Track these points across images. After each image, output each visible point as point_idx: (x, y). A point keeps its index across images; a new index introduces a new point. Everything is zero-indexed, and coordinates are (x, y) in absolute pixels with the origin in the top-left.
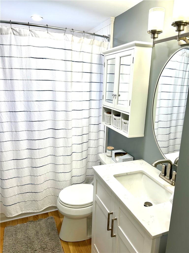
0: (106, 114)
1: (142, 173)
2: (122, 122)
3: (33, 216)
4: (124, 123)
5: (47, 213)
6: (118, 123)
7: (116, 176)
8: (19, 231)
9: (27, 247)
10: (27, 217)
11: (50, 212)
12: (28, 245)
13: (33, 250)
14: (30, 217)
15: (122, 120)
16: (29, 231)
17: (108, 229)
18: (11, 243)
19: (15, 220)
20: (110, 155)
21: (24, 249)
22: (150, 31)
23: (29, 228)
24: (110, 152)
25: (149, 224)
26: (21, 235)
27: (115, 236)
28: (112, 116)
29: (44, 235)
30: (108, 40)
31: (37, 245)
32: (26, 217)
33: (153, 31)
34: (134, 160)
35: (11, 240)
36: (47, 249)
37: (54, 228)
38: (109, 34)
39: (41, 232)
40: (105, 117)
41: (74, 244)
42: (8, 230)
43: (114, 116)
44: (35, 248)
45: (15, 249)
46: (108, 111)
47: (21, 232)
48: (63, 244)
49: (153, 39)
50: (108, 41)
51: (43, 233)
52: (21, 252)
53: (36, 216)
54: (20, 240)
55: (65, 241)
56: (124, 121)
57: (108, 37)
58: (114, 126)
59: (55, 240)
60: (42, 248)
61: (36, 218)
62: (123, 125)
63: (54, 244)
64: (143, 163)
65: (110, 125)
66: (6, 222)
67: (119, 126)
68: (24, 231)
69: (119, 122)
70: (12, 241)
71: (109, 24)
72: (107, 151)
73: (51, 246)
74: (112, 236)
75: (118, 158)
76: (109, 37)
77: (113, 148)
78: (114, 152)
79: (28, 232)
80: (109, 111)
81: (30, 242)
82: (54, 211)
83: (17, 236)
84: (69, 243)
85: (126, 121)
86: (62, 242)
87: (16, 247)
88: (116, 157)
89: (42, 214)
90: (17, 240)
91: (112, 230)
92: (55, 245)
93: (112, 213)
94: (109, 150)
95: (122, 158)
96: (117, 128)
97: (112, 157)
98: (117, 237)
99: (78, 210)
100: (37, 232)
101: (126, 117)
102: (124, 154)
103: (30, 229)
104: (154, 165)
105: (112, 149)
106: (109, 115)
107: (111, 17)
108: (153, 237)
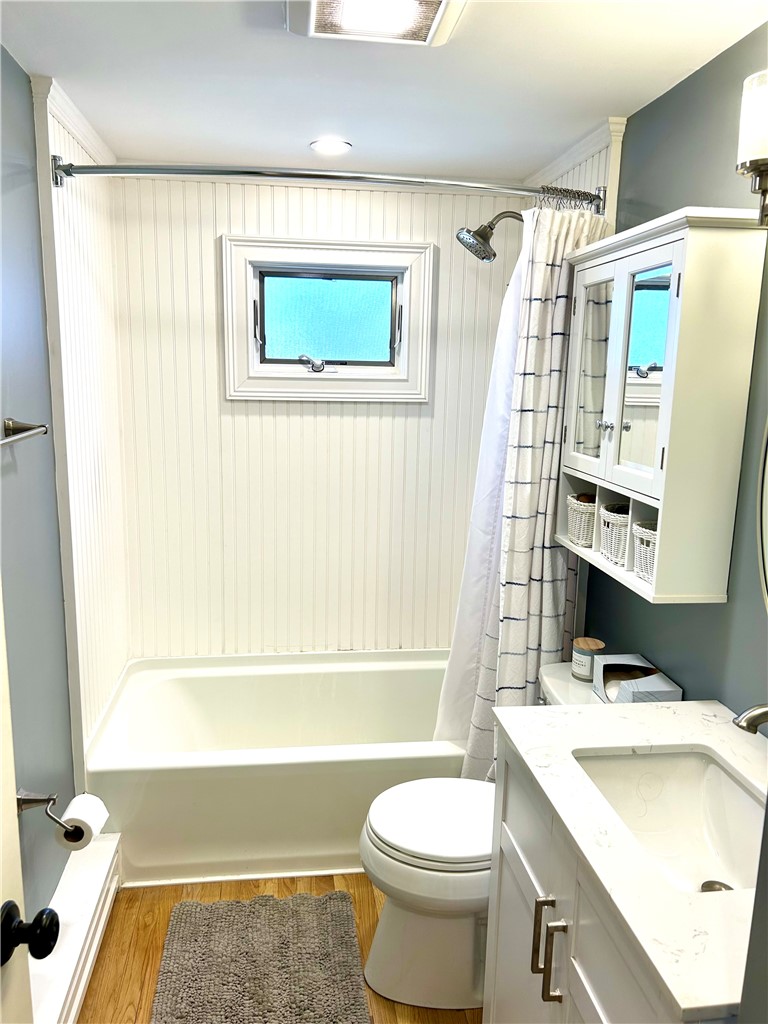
0: (575, 501)
1: (705, 757)
2: (632, 535)
3: (279, 879)
4: (642, 540)
5: (331, 877)
6: (619, 540)
7: (582, 756)
8: (219, 924)
9: (241, 990)
10: (257, 880)
11: (343, 875)
12: (247, 984)
13: (261, 1007)
14: (266, 880)
15: (635, 527)
16: (255, 933)
17: (535, 969)
18: (189, 964)
19: (215, 882)
20: (584, 672)
21: (228, 997)
22: (748, 165)
23: (258, 921)
24: (586, 659)
25: (677, 961)
26: (224, 942)
27: (559, 999)
28: (598, 511)
29: (308, 956)
30: (598, 207)
31: (275, 992)
32: (252, 880)
33: (760, 163)
34: (683, 700)
35: (187, 954)
36: (312, 1014)
37: (347, 938)
38: (601, 185)
39: (299, 945)
40: (570, 513)
41: (417, 1017)
42: (184, 916)
43: (603, 511)
44: (268, 1001)
45: (199, 991)
46: (584, 492)
47: (226, 930)
48: (374, 1006)
49: (759, 196)
50: (598, 212)
51: (304, 951)
52: (219, 1004)
53: (288, 883)
54: (219, 960)
55: (385, 998)
56: (640, 531)
57: (599, 197)
58: (604, 552)
59: (344, 983)
60: (294, 1006)
61: (288, 888)
62: (637, 551)
63: (342, 998)
64: (715, 716)
65: (590, 547)
66: (183, 885)
67: (624, 554)
68: (238, 930)
69: (623, 538)
70: (191, 961)
71: (604, 145)
72: (575, 655)
73: (328, 1003)
74: (546, 996)
75: (614, 689)
76: (601, 196)
77: (602, 645)
78: (601, 661)
79: (250, 935)
80: (586, 492)
81: (254, 976)
82: (357, 874)
83: (212, 943)
84: (398, 1008)
85: (646, 533)
86: (373, 999)
87: (203, 984)
88: (608, 685)
89: (311, 877)
90: (211, 959)
91: (546, 973)
92: (343, 1003)
93: (552, 903)
94: (582, 652)
95: (632, 690)
96: (614, 559)
97: (591, 681)
98: (567, 1002)
99: (438, 876)
100: (285, 944)
101: (648, 517)
102: (646, 672)
103: (259, 925)
104: (744, 724)
105: (594, 648)
106: (584, 506)
107: (611, 119)
108: (685, 1011)
